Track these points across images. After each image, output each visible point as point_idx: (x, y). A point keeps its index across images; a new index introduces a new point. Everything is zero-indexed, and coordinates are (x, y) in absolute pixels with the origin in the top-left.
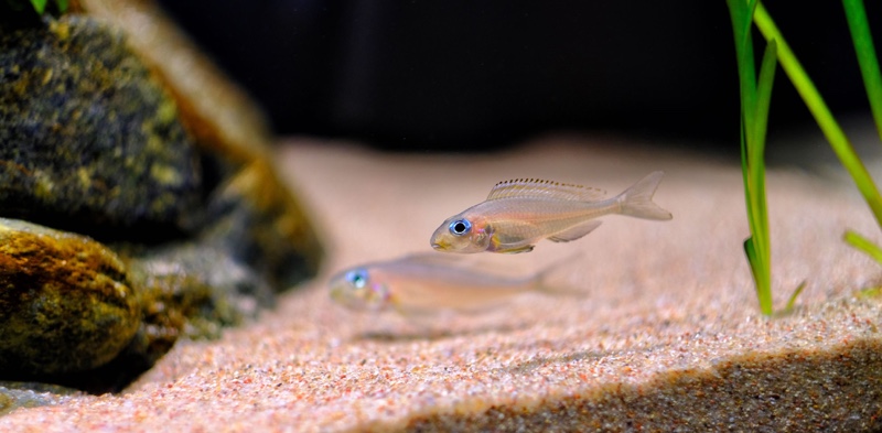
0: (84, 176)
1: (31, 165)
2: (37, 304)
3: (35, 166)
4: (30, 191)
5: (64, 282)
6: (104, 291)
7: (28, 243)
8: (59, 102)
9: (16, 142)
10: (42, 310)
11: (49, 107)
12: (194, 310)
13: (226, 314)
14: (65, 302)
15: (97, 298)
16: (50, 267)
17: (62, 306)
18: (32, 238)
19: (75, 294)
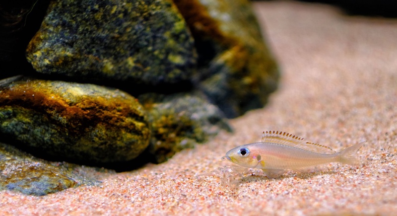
0: (131, 62)
1: (102, 57)
2: (93, 133)
3: (104, 57)
4: (100, 70)
5: (108, 123)
6: (129, 127)
7: (90, 103)
8: (119, 23)
9: (94, 45)
10: (96, 136)
11: (113, 25)
12: (183, 133)
13: (198, 135)
14: (108, 133)
15: (125, 131)
16: (101, 115)
17: (107, 135)
18: (93, 100)
19: (113, 129)
